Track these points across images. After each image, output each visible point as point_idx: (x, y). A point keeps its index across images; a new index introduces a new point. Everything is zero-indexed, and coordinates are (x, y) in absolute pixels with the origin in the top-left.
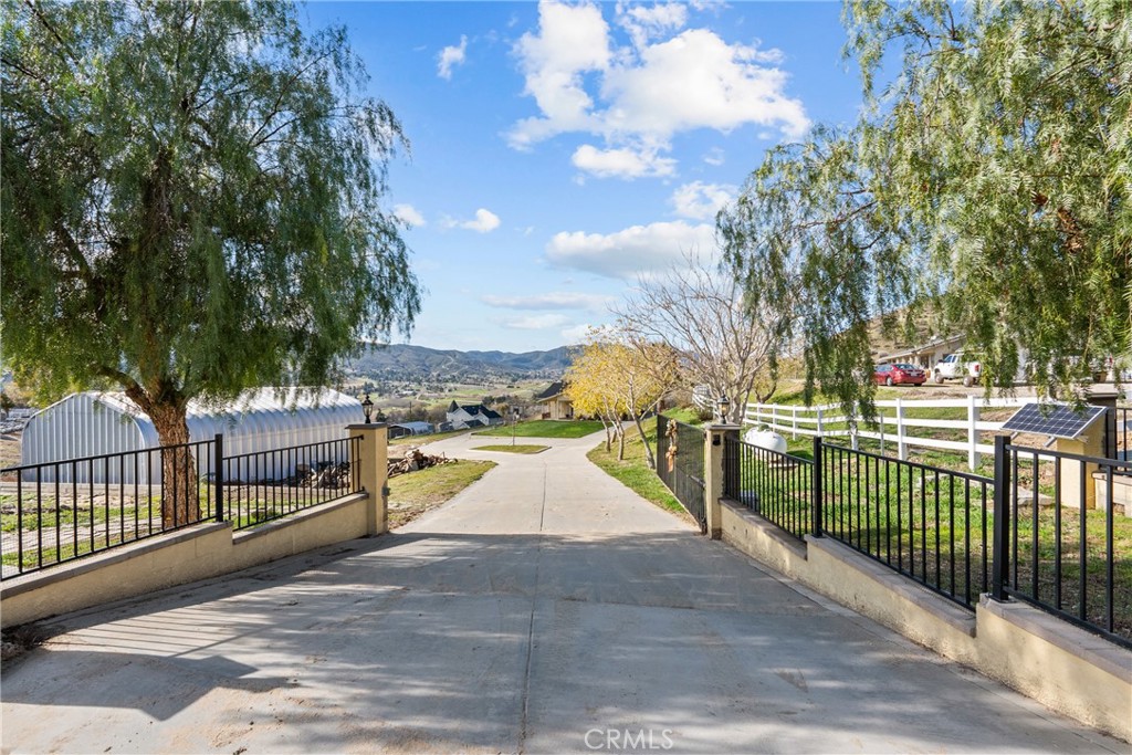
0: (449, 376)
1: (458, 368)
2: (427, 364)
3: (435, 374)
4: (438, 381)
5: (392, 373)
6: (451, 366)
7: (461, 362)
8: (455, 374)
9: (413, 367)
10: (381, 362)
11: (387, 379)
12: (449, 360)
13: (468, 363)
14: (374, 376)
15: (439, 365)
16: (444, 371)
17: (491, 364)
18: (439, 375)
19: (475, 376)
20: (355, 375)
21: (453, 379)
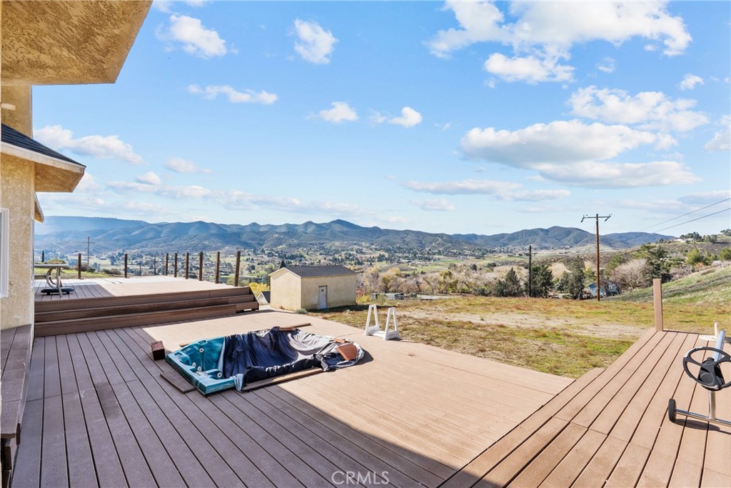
0: (437, 251)
1: (443, 245)
2: (423, 242)
3: (427, 249)
4: (428, 253)
5: (399, 248)
6: (438, 244)
7: (446, 241)
8: (441, 249)
9: (414, 245)
10: (395, 241)
11: (395, 252)
12: (438, 240)
13: (451, 242)
14: (387, 250)
15: (431, 243)
16: (434, 248)
17: (466, 243)
18: (430, 250)
19: (455, 251)
20: (376, 249)
21: (439, 253)
